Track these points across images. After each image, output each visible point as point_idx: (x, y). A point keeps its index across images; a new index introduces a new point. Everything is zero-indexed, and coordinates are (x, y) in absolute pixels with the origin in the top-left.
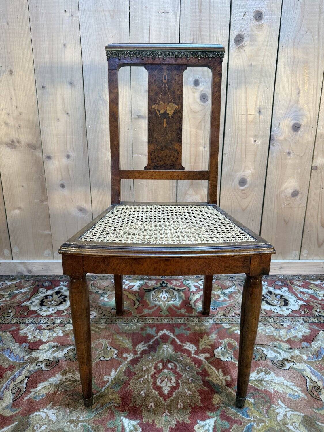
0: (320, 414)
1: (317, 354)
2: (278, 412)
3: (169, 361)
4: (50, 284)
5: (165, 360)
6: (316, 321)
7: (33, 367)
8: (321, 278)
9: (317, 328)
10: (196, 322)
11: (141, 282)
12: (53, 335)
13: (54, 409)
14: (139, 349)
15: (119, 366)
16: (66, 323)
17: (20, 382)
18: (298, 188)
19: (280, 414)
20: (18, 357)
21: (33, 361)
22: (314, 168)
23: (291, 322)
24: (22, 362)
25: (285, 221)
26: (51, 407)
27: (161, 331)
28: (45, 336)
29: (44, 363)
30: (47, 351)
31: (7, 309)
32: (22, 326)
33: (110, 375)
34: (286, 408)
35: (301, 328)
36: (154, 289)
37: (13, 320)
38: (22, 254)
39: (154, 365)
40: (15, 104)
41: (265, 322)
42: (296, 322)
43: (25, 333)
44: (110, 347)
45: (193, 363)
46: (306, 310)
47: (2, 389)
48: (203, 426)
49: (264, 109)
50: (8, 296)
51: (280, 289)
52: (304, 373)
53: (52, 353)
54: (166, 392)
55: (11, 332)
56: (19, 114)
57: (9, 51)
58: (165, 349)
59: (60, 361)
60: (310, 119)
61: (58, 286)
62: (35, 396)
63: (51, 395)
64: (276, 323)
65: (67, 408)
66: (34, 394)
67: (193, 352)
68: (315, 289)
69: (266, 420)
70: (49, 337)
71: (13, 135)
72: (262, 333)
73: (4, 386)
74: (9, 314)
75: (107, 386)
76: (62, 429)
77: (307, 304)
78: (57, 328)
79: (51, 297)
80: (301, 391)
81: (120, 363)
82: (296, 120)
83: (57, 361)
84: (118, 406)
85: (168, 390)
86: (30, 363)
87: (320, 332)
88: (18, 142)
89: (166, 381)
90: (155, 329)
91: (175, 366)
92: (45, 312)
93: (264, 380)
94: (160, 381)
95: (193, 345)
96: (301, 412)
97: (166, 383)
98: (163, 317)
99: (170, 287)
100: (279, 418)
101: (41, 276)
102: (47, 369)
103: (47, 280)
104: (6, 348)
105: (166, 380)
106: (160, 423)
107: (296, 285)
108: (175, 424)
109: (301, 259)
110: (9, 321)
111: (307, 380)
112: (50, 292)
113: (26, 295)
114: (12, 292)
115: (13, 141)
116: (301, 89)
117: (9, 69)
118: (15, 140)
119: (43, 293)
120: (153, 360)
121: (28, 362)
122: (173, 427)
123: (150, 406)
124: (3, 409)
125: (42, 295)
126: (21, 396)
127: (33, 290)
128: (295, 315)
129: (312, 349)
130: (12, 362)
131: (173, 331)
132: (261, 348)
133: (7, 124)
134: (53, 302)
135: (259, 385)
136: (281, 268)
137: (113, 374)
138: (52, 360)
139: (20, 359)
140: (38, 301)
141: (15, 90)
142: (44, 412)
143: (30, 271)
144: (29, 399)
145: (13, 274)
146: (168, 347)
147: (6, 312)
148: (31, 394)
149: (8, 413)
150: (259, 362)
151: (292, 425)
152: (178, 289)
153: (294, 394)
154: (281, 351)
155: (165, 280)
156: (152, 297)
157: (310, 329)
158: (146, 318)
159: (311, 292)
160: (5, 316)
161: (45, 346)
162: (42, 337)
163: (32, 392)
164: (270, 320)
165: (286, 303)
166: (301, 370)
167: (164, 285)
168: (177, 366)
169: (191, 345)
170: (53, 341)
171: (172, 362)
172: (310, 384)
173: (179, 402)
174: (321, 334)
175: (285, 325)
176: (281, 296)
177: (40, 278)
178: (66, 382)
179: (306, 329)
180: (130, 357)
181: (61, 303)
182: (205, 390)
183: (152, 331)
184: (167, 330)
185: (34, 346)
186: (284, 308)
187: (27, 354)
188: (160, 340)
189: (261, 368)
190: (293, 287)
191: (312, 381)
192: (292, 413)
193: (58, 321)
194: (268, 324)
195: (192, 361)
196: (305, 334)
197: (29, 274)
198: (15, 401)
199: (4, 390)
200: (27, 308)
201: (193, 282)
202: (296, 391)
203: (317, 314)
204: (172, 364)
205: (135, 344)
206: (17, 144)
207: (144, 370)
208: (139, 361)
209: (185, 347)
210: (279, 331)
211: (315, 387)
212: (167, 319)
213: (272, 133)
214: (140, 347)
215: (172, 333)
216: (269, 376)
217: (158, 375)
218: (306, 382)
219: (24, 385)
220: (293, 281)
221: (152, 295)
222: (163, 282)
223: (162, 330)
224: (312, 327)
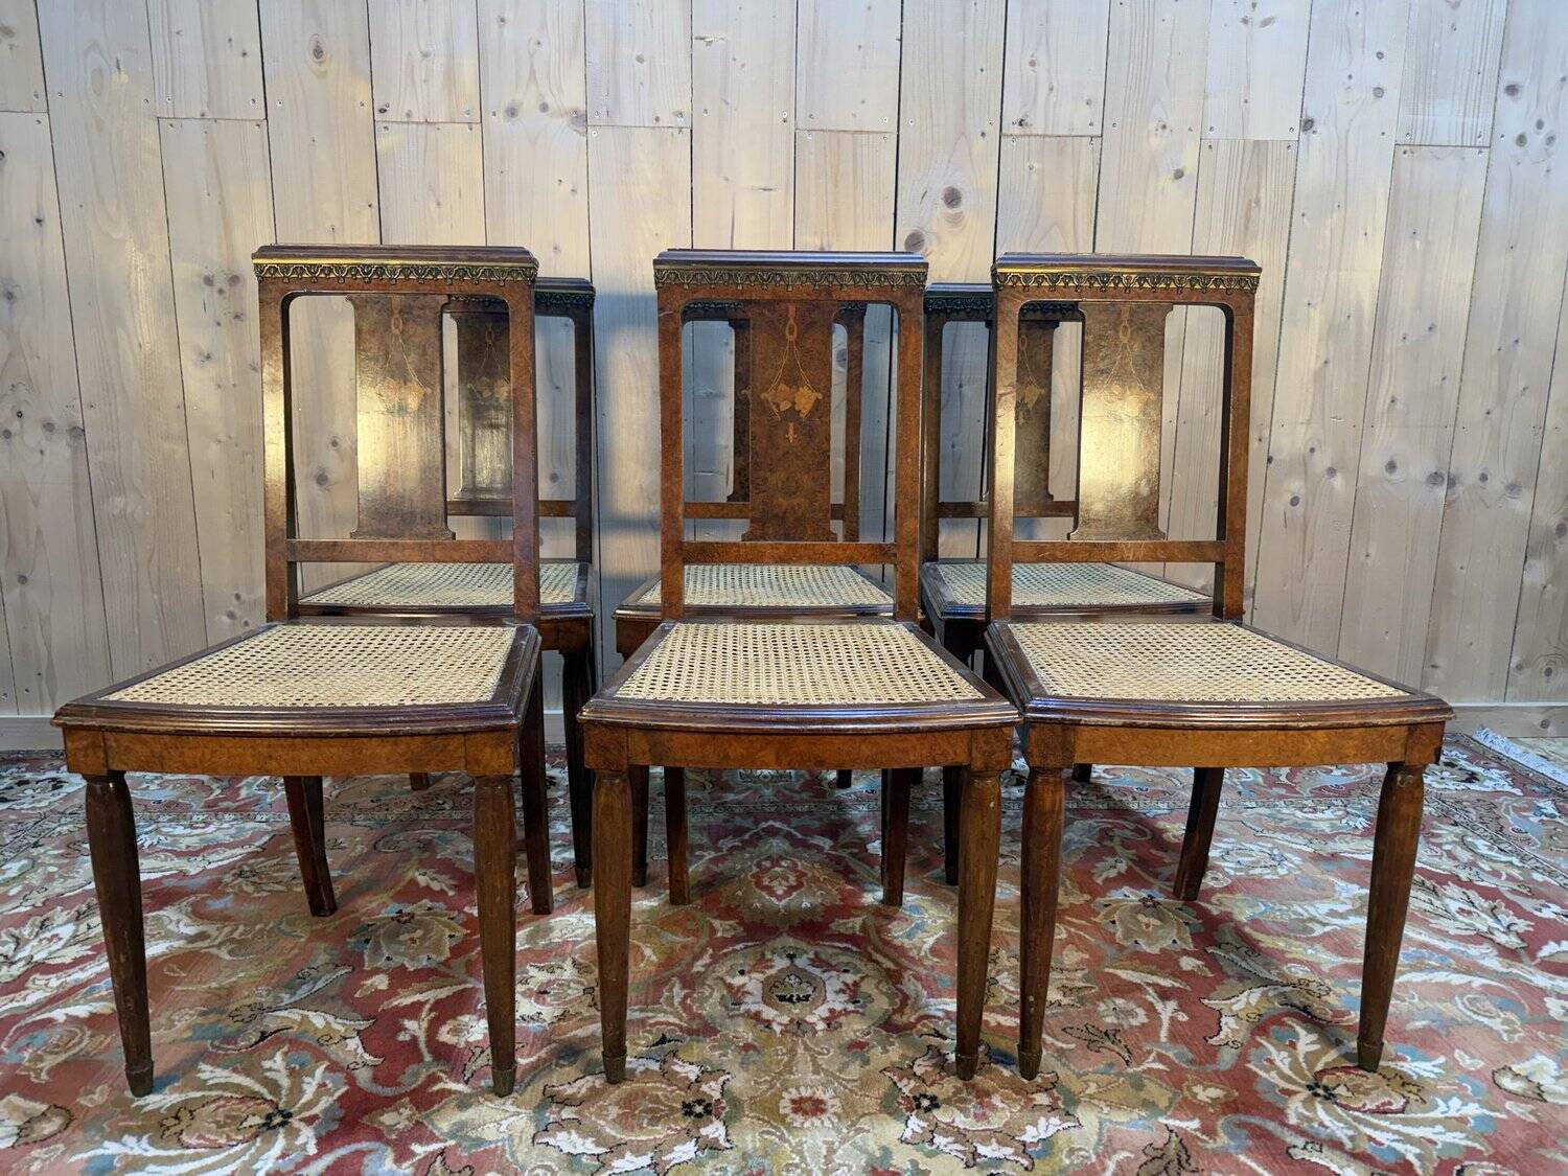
3: (782, 858)
5: (775, 857)
14: (724, 846)
27: (764, 822)
39: (755, 863)
54: (780, 893)
58: (773, 844)
67: (827, 848)
74: (441, 806)
84: (699, 908)
89: (779, 881)
90: (750, 820)
91: (795, 864)
94: (768, 880)
95: (827, 840)
98: (767, 805)
105: (779, 879)
110: (447, 815)
120: (752, 858)
123: (753, 907)
126: (524, 902)
131: (786, 822)
142: (574, 917)
146: (779, 841)
153: (1002, 892)
158: (731, 805)
165: (1020, 782)
169: (823, 839)
171: (789, 860)
173: (802, 902)
175: (1010, 813)
176: (1013, 770)
180: (709, 855)
181: (547, 788)
182: (847, 889)
183: (748, 823)
184: (776, 820)
188: (763, 833)
204: (789, 862)
207: (737, 869)
208: (726, 859)
209: (810, 842)
212: (775, 807)
214: (725, 843)
217: (763, 874)
223: (767, 821)
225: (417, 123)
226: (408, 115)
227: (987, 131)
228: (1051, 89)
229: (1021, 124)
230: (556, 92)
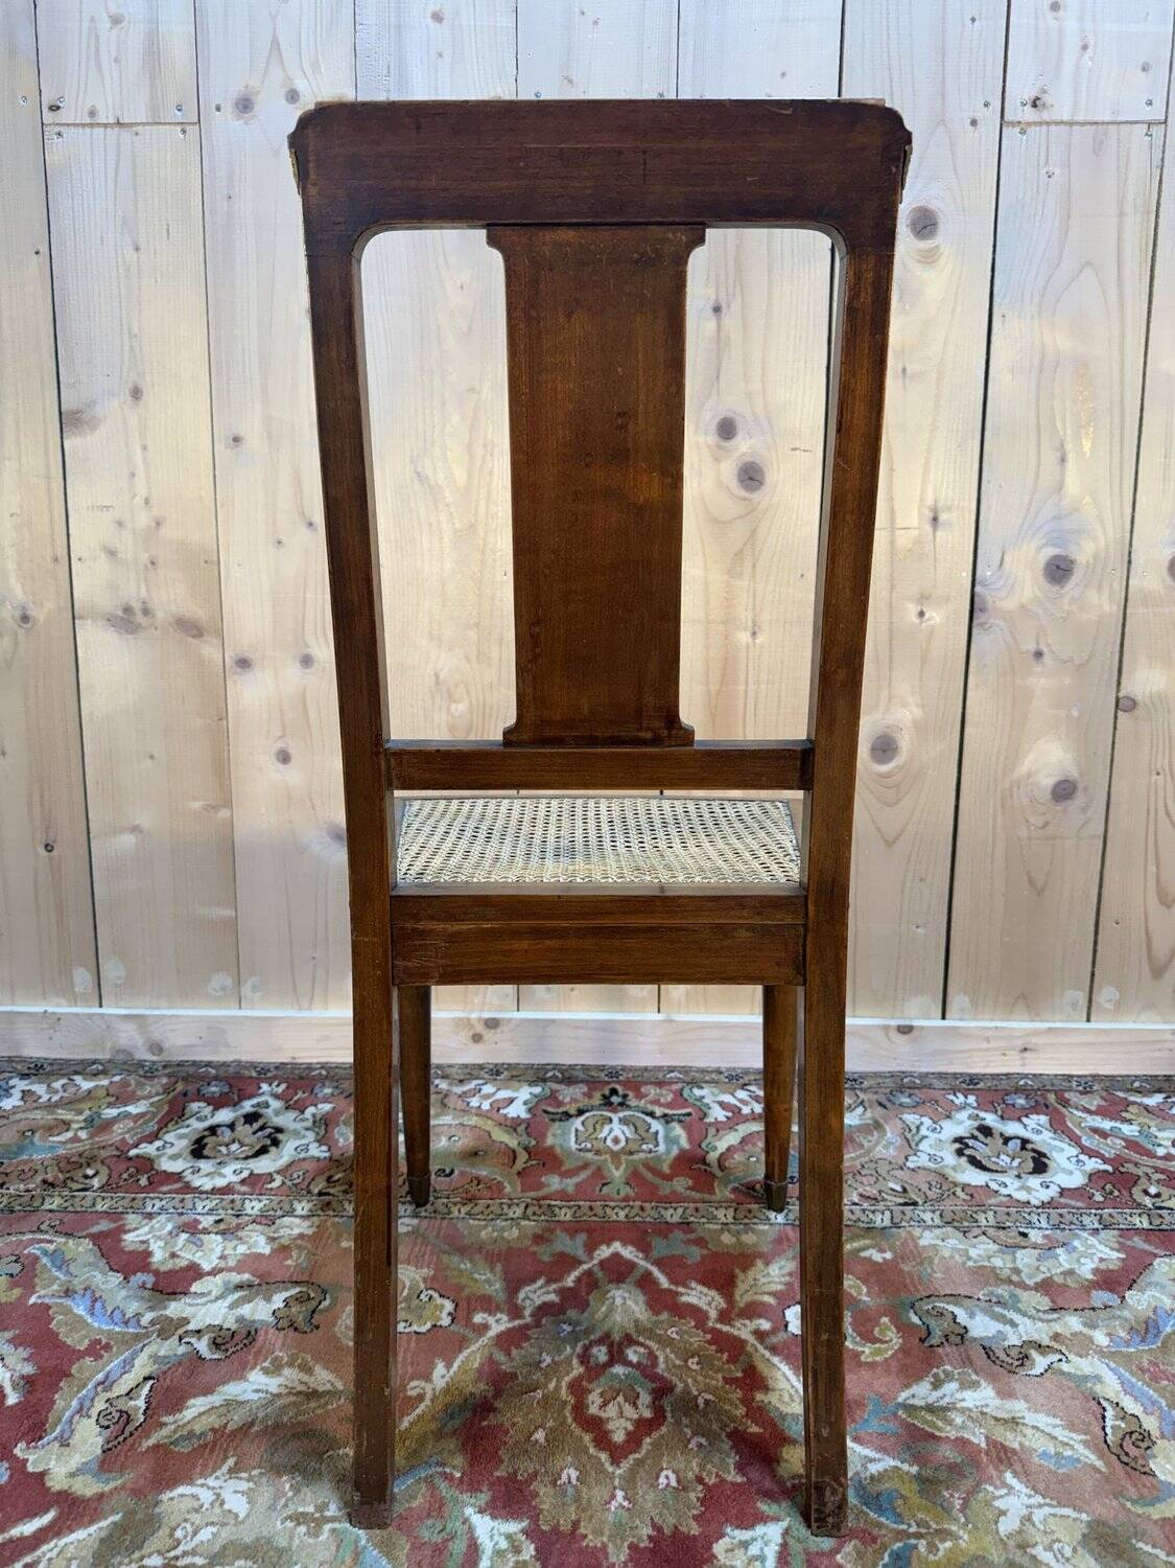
0: (1148, 1518)
1: (1147, 1328)
2: (1003, 1507)
4: (226, 1089)
5: (616, 1337)
6: (1146, 1225)
7: (170, 1348)
8: (1165, 1086)
9: (1146, 1247)
10: (723, 1220)
11: (537, 1090)
12: (235, 1248)
13: (241, 1479)
14: (528, 1302)
15: (460, 1351)
16: (279, 1213)
17: (127, 1394)
18: (1073, 772)
19: (1009, 1514)
20: (117, 1316)
21: (167, 1328)
22: (1124, 705)
23: (1056, 1227)
24: (131, 1330)
25: (1031, 882)
26: (230, 1471)
27: (604, 1247)
28: (211, 1252)
29: (206, 1338)
30: (217, 1299)
31: (81, 1166)
32: (132, 1219)
33: (428, 1378)
34: (1030, 1496)
35: (1092, 1246)
36: (581, 1112)
37: (99, 1199)
38: (132, 986)
39: (579, 1349)
40: (142, 491)
41: (966, 1224)
42: (1073, 1227)
43: (142, 1242)
44: (430, 1292)
45: (714, 1347)
46: (1109, 1187)
47: (68, 1414)
48: (745, 1545)
49: (949, 509)
50: (83, 1125)
51: (1019, 1120)
52: (1098, 1388)
53: (232, 1306)
54: (619, 1437)
55: (97, 1239)
56: (153, 524)
57: (136, 331)
58: (618, 1301)
59: (262, 1332)
60: (1102, 544)
61: (251, 1097)
62: (177, 1436)
63: (229, 1436)
64: (1004, 1228)
65: (285, 1478)
66: (175, 1431)
68: (1146, 1121)
69: (961, 1532)
70: (223, 1257)
71: (133, 590)
72: (952, 1257)
73: (75, 1403)
74: (87, 1181)
75: (418, 1411)
76: (269, 1542)
77: (1116, 1169)
78: (250, 1227)
79: (228, 1133)
80: (1085, 1443)
81: (461, 1343)
82: (1054, 545)
83: (249, 1333)
84: (458, 1475)
85: (625, 1428)
86: (158, 1336)
87: (1158, 1260)
88: (146, 612)
89: (619, 1404)
90: (582, 1238)
91: (652, 1356)
92: (206, 1176)
93: (958, 1406)
94: (599, 1401)
95: (713, 1293)
96: (1080, 1511)
97: (620, 1408)
98: (613, 1204)
99: (637, 1109)
100: (1006, 1526)
101: (195, 1063)
102: (216, 1356)
103: (216, 1078)
104: (80, 1288)
105: (620, 1399)
106: (598, 1532)
107: (1077, 1108)
108: (649, 1537)
109: (1092, 1018)
110: (88, 1203)
111: (1104, 1409)
112: (224, 1116)
113: (145, 1123)
114: (99, 1115)
115: (128, 610)
116: (1069, 446)
117: (130, 385)
118: (137, 606)
119: (201, 1117)
120: (574, 1337)
121: (153, 1332)
122: (642, 1545)
123: (564, 1477)
124: (72, 1475)
125: (197, 1126)
126: (131, 1434)
127: (166, 1108)
128: (1073, 1203)
129: (1126, 1313)
130: (101, 1331)
131: (644, 1247)
132: (951, 1308)
133: (112, 553)
134: (234, 1147)
135: (940, 1423)
136: (1026, 1049)
137: (441, 1375)
138: (234, 1327)
139: (126, 1323)
140: (184, 1143)
141: (144, 448)
142: (209, 1488)
143: (156, 1048)
144: (157, 1447)
145: (100, 1056)
146: (626, 1295)
147: (78, 1175)
148: (165, 1432)
149: (87, 1487)
150: (940, 1350)
151: (1049, 1548)
152: (665, 1115)
153: (1058, 1454)
154: (1016, 1317)
155: (619, 1082)
156: (573, 1139)
157: (1122, 1248)
158: (553, 1203)
159: (1129, 1130)
160: (75, 1186)
161: (212, 1285)
162: (197, 1255)
163: (165, 1424)
164: (981, 1218)
165: (1040, 1165)
166: (1086, 1378)
167: (615, 1099)
168: (656, 1357)
169: (705, 1290)
170: (238, 1269)
171: (642, 1345)
172: (1117, 1423)
173: (662, 1469)
174: (1163, 1266)
175: (1035, 1236)
176: (1025, 1142)
177: (191, 1070)
178: (279, 1395)
179: (1107, 1250)
180: (499, 1324)
181: (263, 1151)
182: (751, 1434)
183: (575, 1246)
184: (625, 1243)
185: (174, 1284)
186: (1034, 1182)
187: (152, 1309)
188: (600, 1274)
189: (948, 1367)
190: (1067, 1113)
191: (1123, 1415)
192: (1052, 1511)
193: (254, 1207)
194: (977, 1231)
195: (709, 1342)
196: (1103, 1266)
197: (155, 1058)
198: (110, 1449)
199: (72, 1417)
200: (146, 1164)
201: (716, 1091)
202: (1067, 1444)
203: (1148, 1201)
204: (642, 1350)
205: (513, 1286)
206: (140, 618)
207: (544, 1365)
208: (528, 1338)
209: (684, 1299)
210: (1014, 1252)
211: (1132, 1433)
212: (627, 1210)
213: (978, 589)
214: (531, 1295)
215: (642, 1251)
216: (976, 1395)
217: (591, 1381)
218: (1104, 1417)
219: (141, 1403)
220: (1066, 1095)
221: (573, 1130)
222: (614, 1092)
223: (609, 1243)
224: (1128, 1243)
225: (106, 125)
226: (92, 114)
227: (978, 116)
228: (1085, 47)
229: (1034, 105)
230: (308, 71)
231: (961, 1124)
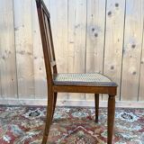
4: (33, 108)
5: (80, 136)
7: (27, 137)
11: (70, 109)
14: (70, 132)
17: (22, 142)
18: (136, 71)
27: (79, 126)
29: (31, 136)
32: (22, 123)
33: (58, 141)
39: (76, 138)
51: (129, 113)
55: (18, 125)
56: (25, 42)
59: (38, 135)
60: (139, 43)
61: (36, 109)
72: (121, 128)
77: (141, 119)
81: (62, 137)
90: (76, 125)
95: (92, 132)
112: (33, 111)
114: (18, 111)
115: (22, 52)
127: (26, 110)
128: (136, 122)
129: (142, 135)
132: (121, 134)
138: (35, 135)
140: (28, 114)
143: (25, 104)
145: (18, 105)
146: (81, 132)
150: (120, 138)
155: (80, 108)
159: (143, 114)
161: (32, 130)
162: (30, 127)
165: (132, 118)
166: (137, 142)
170: (35, 128)
177: (29, 106)
181: (37, 115)
185: (27, 130)
187: (25, 133)
188: (78, 129)
190: (135, 112)
195: (91, 137)
196: (140, 129)
200: (24, 117)
201: (92, 109)
205: (68, 130)
209: (88, 132)
210: (129, 128)
215: (84, 127)
217: (77, 141)
221: (75, 114)
231: (122, 113)
